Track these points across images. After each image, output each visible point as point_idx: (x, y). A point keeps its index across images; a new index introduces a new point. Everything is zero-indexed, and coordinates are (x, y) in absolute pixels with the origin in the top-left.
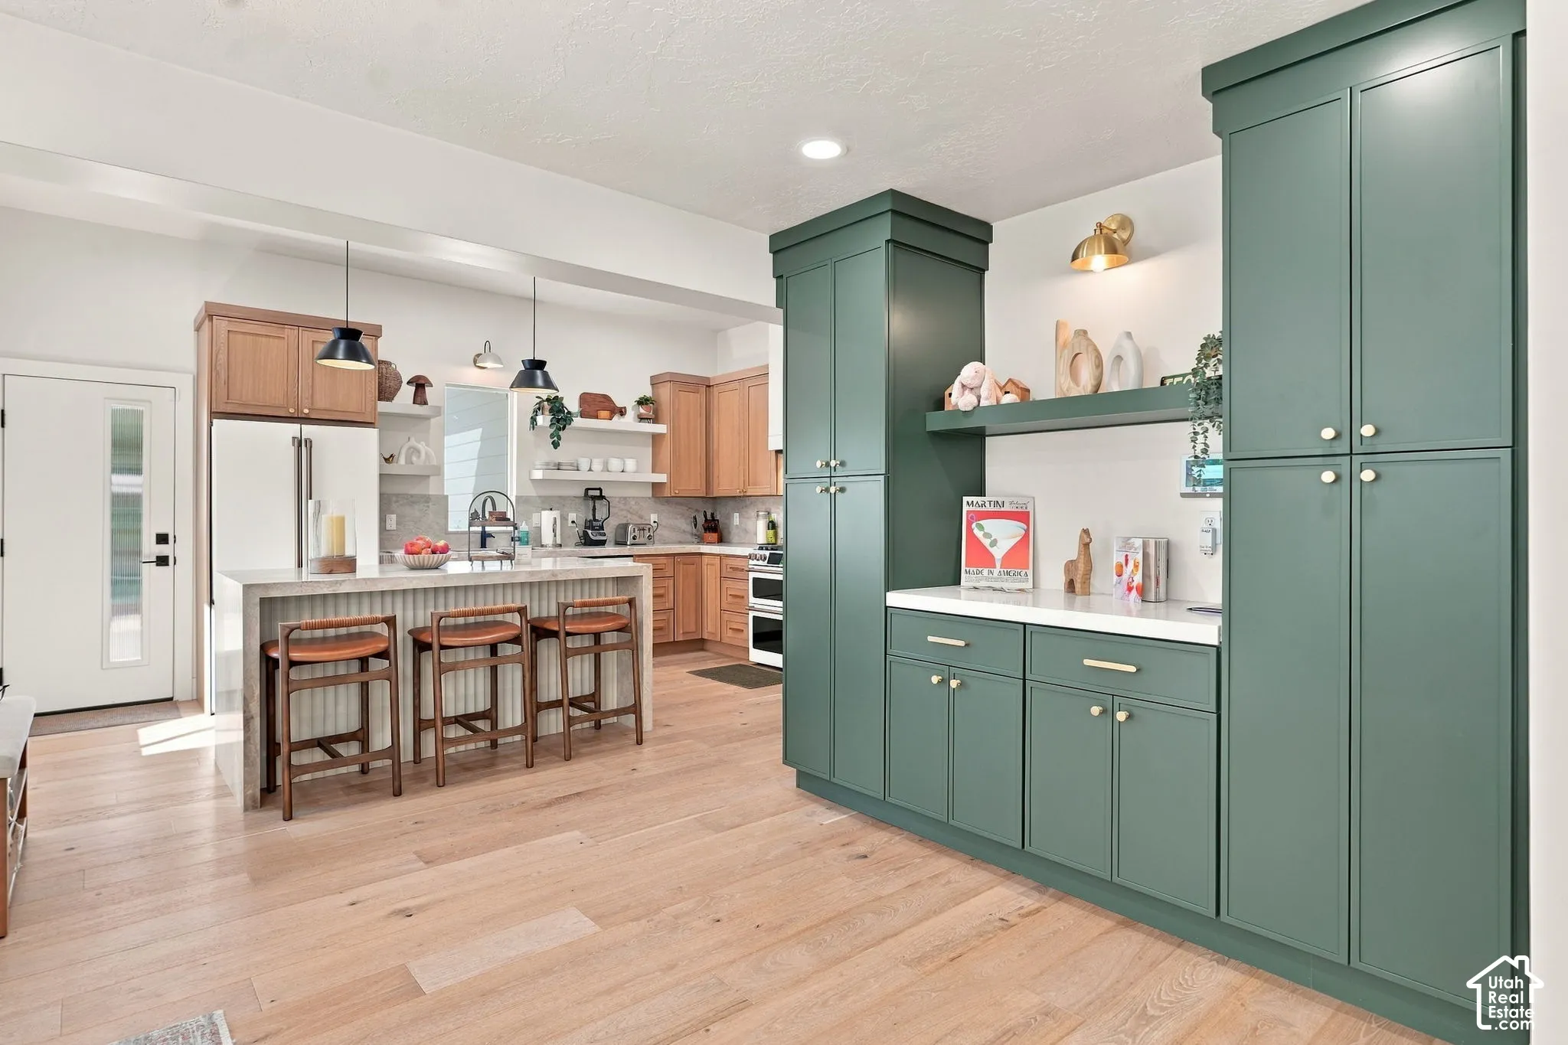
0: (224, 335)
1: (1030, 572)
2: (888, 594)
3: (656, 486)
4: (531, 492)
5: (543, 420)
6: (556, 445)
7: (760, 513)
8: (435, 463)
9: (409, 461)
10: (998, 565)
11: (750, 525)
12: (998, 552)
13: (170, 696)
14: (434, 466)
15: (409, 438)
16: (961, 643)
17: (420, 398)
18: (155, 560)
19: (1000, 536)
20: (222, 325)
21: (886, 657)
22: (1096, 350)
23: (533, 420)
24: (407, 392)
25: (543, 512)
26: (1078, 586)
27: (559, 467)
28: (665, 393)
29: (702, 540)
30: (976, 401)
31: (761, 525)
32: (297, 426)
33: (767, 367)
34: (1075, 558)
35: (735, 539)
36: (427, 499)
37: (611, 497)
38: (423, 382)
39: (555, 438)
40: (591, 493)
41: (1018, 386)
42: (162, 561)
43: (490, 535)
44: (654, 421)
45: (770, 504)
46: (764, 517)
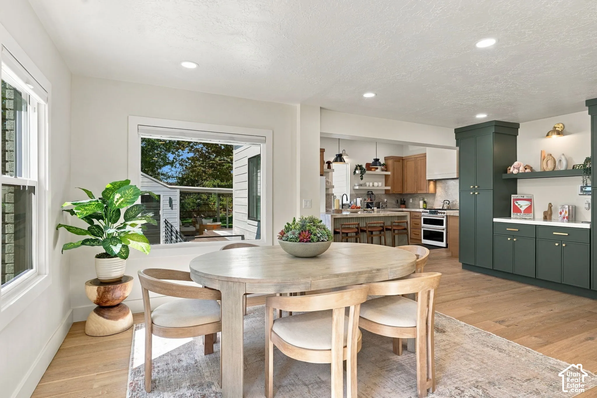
1: (532, 214)
2: (494, 219)
3: (386, 190)
4: (354, 193)
5: (358, 172)
6: (362, 179)
7: (421, 199)
10: (523, 212)
11: (416, 202)
12: (522, 209)
16: (518, 230)
17: (329, 167)
19: (523, 205)
21: (493, 234)
22: (554, 159)
23: (355, 172)
24: (326, 165)
25: (357, 198)
26: (548, 217)
27: (362, 185)
28: (390, 162)
29: (400, 207)
30: (518, 171)
31: (421, 202)
33: (425, 154)
34: (547, 210)
35: (410, 205)
37: (375, 194)
38: (330, 162)
39: (362, 177)
40: (369, 193)
41: (529, 167)
44: (386, 171)
45: (424, 196)
46: (422, 200)
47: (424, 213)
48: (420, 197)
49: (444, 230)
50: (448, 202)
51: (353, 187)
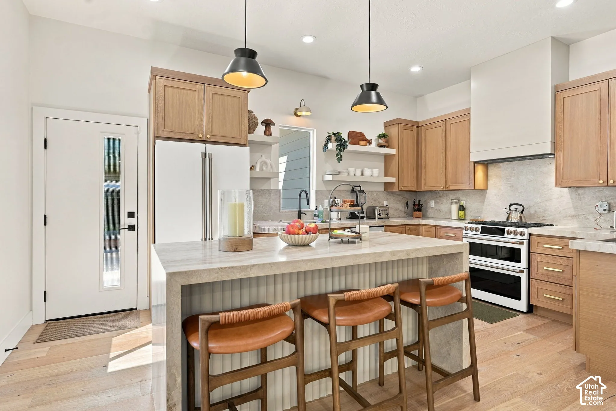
0: (162, 88)
3: (387, 185)
4: (324, 188)
5: (332, 146)
6: (339, 160)
7: (452, 201)
8: (275, 171)
9: (261, 169)
11: (443, 207)
13: (135, 307)
14: (275, 172)
15: (261, 156)
17: (268, 132)
18: (127, 227)
20: (162, 82)
23: (326, 146)
24: (261, 128)
27: (339, 173)
28: (394, 131)
29: (411, 216)
31: (454, 208)
32: (203, 145)
33: (469, 109)
35: (430, 213)
36: (269, 191)
37: (366, 191)
38: (270, 122)
39: (339, 156)
40: (355, 188)
42: (131, 228)
43: (303, 213)
44: (387, 147)
45: (459, 195)
46: (456, 203)
47: (469, 232)
48: (451, 197)
49: (522, 272)
50: (520, 208)
51: (323, 176)
